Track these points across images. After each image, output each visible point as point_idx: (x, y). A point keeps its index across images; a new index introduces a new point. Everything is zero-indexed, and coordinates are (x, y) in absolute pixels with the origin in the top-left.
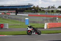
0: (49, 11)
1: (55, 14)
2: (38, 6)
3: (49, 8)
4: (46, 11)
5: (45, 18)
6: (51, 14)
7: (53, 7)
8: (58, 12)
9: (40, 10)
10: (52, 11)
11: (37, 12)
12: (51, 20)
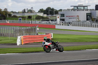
0: (24, 18)
1: (34, 22)
2: (6, 9)
3: (24, 11)
4: (20, 17)
5: (18, 28)
6: (27, 21)
7: (31, 11)
8: (38, 18)
9: (10, 15)
10: (30, 17)
11: (5, 18)
12: (28, 31)
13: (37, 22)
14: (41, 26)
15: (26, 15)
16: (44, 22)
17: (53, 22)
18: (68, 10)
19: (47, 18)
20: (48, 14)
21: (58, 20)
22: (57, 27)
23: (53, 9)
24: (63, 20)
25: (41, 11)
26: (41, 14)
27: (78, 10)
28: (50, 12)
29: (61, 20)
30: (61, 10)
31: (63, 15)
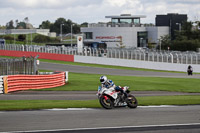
6: (15, 46)
12: (18, 67)
13: (37, 48)
14: (44, 57)
15: (15, 33)
16: (50, 49)
17: (70, 49)
18: (101, 24)
19: (55, 40)
20: (58, 33)
21: (80, 44)
22: (77, 59)
23: (69, 23)
24: (90, 45)
25: (45, 25)
26: (46, 33)
27: (120, 24)
28: (63, 27)
29: (85, 44)
30: (85, 24)
31: (89, 35)
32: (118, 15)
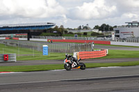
0: (79, 34)
1: (89, 38)
2: (62, 26)
3: (80, 28)
4: (76, 34)
5: (74, 44)
6: (82, 38)
7: (86, 28)
8: (94, 34)
9: (66, 32)
10: (85, 34)
12: (83, 47)
13: (93, 38)
14: (96, 42)
15: (82, 31)
16: (99, 39)
17: (109, 39)
18: (123, 26)
19: (102, 34)
20: (103, 31)
21: (113, 36)
22: (112, 43)
23: (108, 26)
24: (118, 36)
25: (96, 27)
26: (97, 31)
27: (132, 26)
28: (105, 28)
29: (116, 36)
30: (116, 27)
31: (118, 32)
32: (131, 22)
